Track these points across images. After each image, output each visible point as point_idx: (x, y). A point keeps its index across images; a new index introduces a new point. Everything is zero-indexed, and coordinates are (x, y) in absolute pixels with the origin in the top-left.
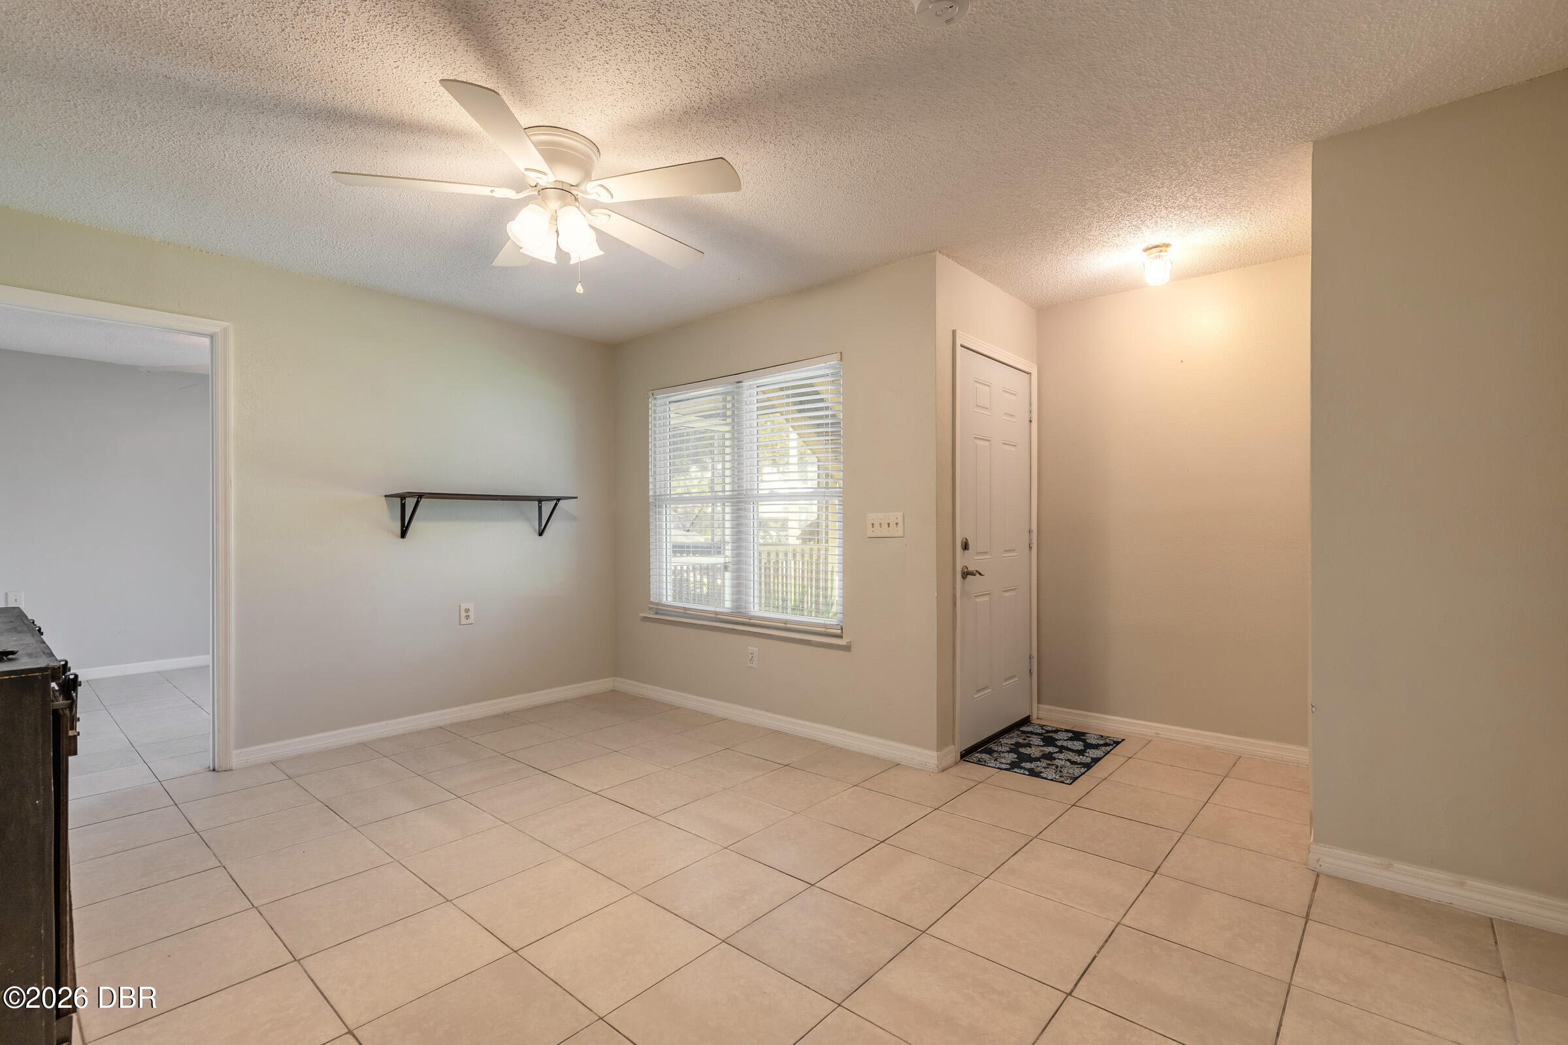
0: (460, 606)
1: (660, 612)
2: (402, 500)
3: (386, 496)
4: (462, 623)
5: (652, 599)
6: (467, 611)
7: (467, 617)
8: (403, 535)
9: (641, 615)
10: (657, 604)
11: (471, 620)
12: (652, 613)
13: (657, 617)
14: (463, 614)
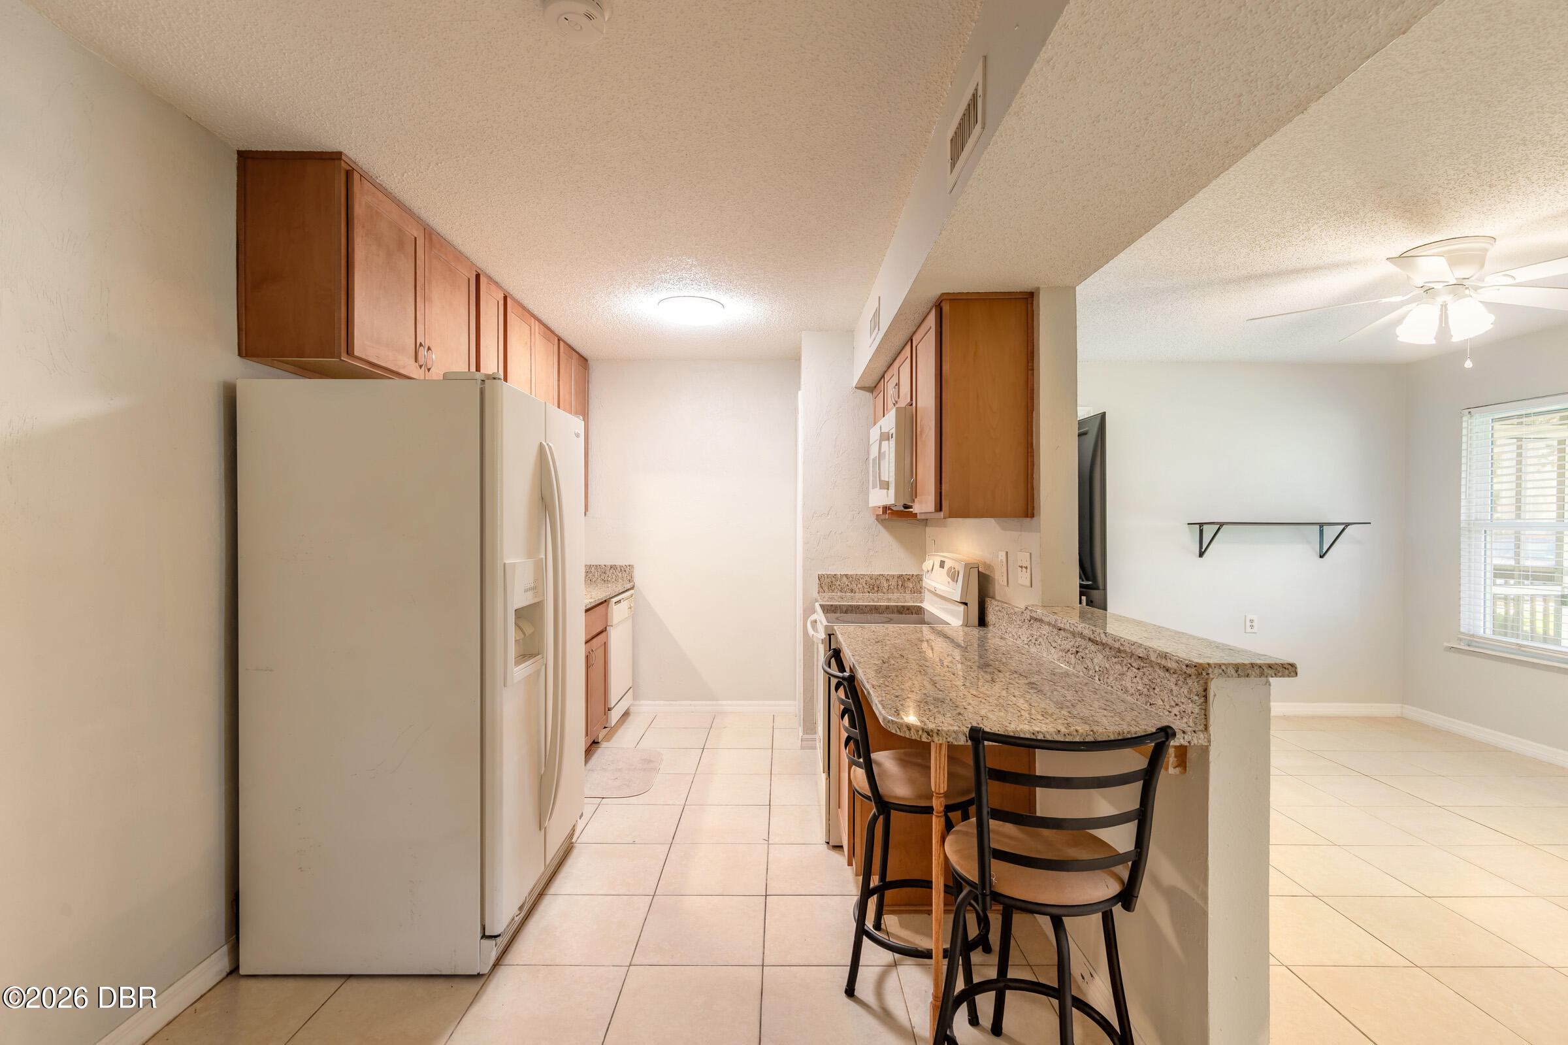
0: (1245, 616)
1: (1474, 644)
2: (1200, 527)
3: (1188, 524)
4: (1247, 631)
5: (1462, 630)
6: (1252, 621)
7: (1252, 627)
8: (1201, 554)
9: (1446, 644)
10: (1473, 636)
11: (1255, 630)
12: (1462, 644)
13: (1468, 648)
14: (1248, 624)
